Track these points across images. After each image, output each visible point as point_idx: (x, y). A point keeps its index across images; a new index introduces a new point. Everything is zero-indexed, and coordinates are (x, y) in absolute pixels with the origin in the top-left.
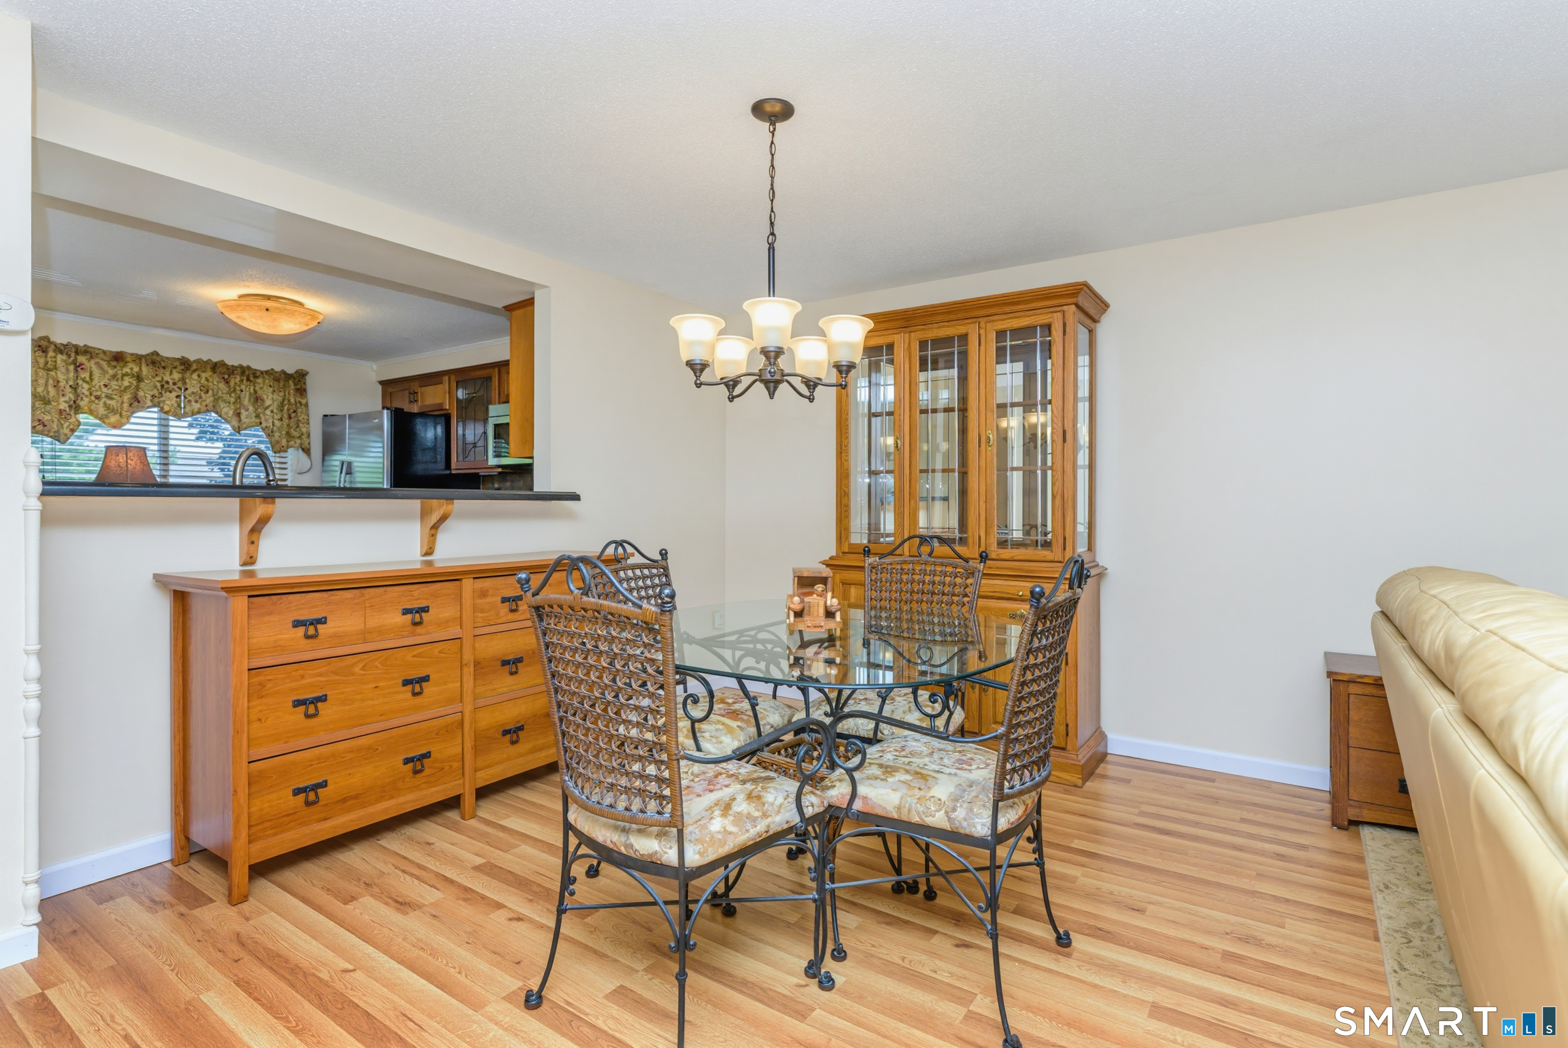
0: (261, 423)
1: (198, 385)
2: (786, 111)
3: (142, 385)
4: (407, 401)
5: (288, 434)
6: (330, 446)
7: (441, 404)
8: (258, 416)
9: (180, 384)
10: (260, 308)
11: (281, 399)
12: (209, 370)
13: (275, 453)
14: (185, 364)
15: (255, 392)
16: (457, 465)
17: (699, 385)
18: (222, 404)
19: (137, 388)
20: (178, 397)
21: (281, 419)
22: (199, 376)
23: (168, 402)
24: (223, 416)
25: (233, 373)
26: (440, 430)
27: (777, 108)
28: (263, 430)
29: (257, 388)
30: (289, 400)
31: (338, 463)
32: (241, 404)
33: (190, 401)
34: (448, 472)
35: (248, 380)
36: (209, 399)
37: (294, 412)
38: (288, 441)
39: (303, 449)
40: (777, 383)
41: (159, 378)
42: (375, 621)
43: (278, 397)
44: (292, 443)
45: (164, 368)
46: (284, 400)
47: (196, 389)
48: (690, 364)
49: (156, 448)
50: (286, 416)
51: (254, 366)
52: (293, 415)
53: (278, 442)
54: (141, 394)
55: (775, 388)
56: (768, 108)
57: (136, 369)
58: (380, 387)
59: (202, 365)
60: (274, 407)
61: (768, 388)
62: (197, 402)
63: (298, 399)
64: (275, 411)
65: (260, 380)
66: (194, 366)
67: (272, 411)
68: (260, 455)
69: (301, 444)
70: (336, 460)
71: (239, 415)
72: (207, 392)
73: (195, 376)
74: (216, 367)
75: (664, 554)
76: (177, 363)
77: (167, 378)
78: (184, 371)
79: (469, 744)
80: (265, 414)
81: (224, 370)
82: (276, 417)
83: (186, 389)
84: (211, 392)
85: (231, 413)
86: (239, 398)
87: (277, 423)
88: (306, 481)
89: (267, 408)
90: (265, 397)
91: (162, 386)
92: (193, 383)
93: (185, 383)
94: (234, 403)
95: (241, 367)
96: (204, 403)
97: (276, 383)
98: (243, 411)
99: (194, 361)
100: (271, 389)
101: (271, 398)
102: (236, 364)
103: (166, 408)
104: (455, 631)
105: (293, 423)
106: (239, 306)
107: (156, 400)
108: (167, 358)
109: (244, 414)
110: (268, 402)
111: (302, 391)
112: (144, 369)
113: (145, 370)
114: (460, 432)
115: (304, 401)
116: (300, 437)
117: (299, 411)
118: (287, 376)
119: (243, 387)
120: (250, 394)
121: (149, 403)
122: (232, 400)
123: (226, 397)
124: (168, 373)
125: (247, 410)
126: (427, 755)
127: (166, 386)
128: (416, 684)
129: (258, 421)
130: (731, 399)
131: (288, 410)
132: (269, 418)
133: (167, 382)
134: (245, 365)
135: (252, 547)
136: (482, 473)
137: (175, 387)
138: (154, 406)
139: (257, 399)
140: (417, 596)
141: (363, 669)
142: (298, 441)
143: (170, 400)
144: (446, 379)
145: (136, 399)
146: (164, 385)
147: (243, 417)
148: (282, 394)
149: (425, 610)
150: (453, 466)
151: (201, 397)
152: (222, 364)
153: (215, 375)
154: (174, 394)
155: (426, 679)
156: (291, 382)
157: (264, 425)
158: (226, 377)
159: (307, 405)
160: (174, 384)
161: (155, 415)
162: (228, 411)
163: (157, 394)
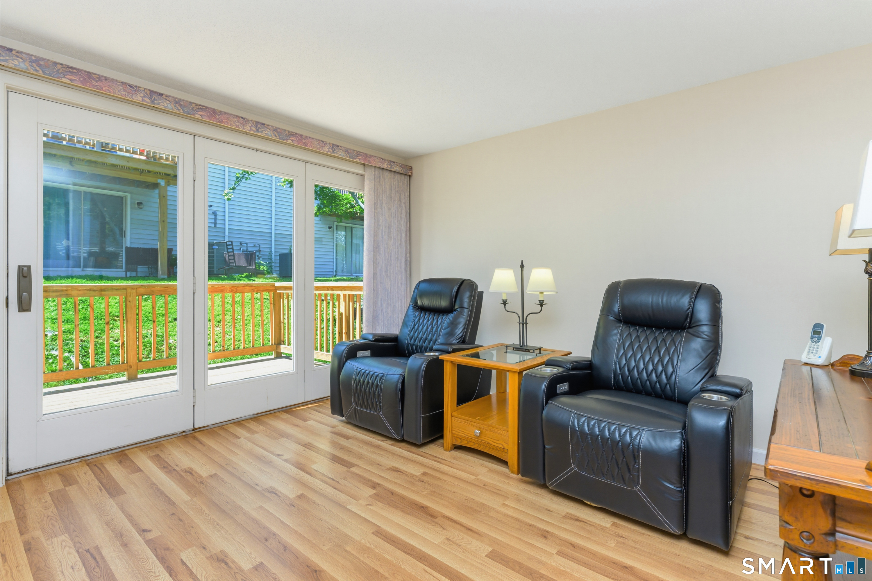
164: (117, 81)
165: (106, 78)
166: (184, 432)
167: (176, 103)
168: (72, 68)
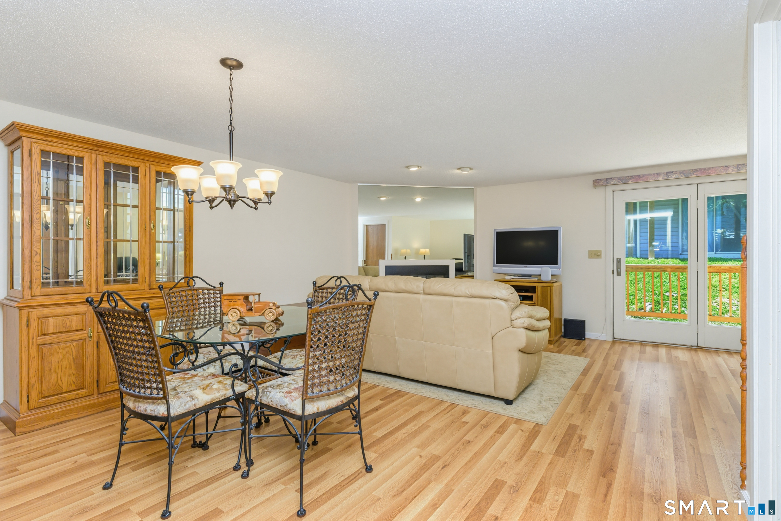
2: (239, 65)
27: (234, 63)
40: (235, 201)
55: (234, 204)
56: (229, 62)
61: (230, 204)
164: (651, 174)
165: (646, 175)
166: (691, 346)
167: (681, 173)
168: (632, 176)
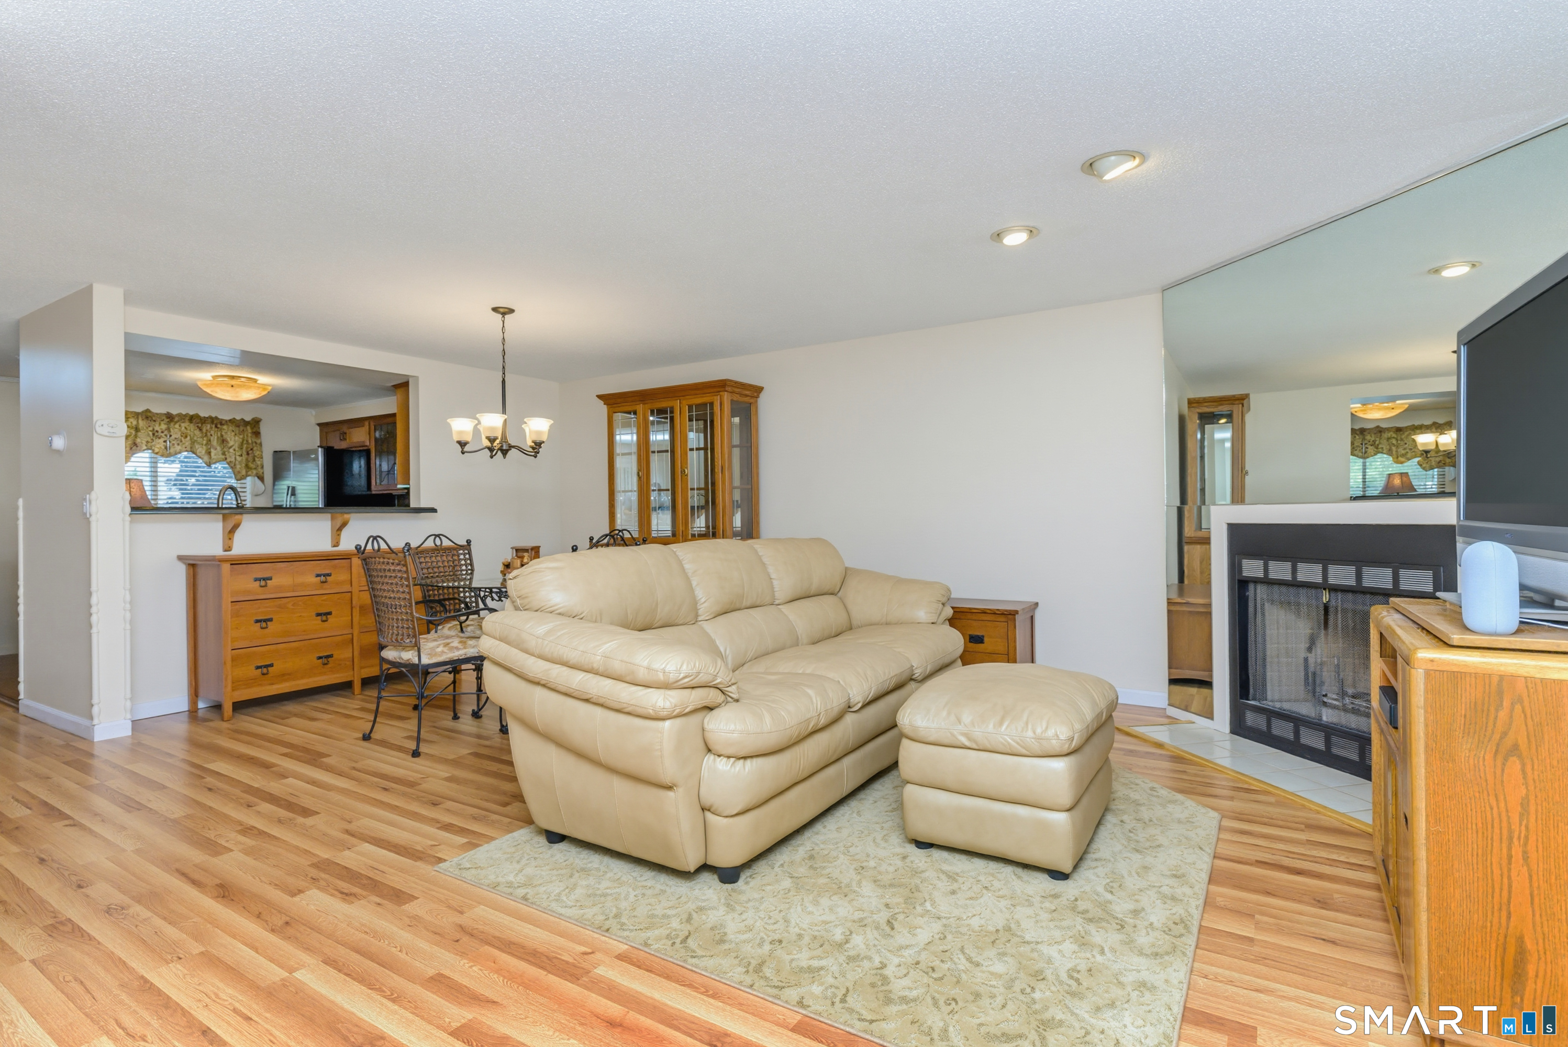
0: (226, 459)
1: (179, 433)
2: (511, 313)
3: (139, 434)
4: (338, 439)
5: (247, 466)
6: (279, 473)
7: (364, 442)
8: (224, 454)
9: (166, 432)
10: (227, 385)
11: (241, 440)
12: (187, 421)
13: (237, 480)
14: (170, 417)
15: (222, 436)
16: (376, 489)
17: (463, 453)
18: (197, 446)
19: (136, 436)
20: (165, 441)
21: (241, 455)
22: (180, 426)
23: (158, 446)
24: (198, 454)
25: (204, 423)
26: (363, 462)
28: (228, 464)
29: (223, 433)
30: (247, 441)
31: (286, 487)
32: (212, 446)
33: (173, 444)
34: (369, 493)
35: (216, 427)
36: (187, 442)
37: (252, 449)
38: (247, 472)
39: (258, 477)
41: (151, 429)
42: (300, 580)
43: (238, 439)
44: (250, 473)
45: (155, 421)
46: (243, 441)
47: (178, 436)
48: (459, 442)
49: (148, 479)
50: (245, 453)
51: (220, 417)
52: (250, 452)
53: (239, 472)
54: (138, 440)
57: (135, 423)
58: (318, 428)
59: (182, 417)
60: (236, 447)
62: (178, 444)
63: (254, 440)
64: (237, 449)
65: (225, 427)
66: (176, 419)
67: (234, 450)
68: (232, 488)
69: (257, 474)
70: (284, 484)
71: (209, 453)
72: (186, 437)
73: (177, 426)
74: (192, 418)
75: (469, 542)
76: (164, 418)
77: (157, 428)
78: (169, 423)
79: (356, 653)
80: (229, 452)
81: (198, 421)
82: (237, 454)
83: (171, 436)
84: (189, 438)
85: (204, 452)
86: (210, 440)
87: (239, 458)
88: (262, 502)
89: (231, 447)
90: (229, 439)
91: (154, 434)
92: (176, 431)
93: (170, 431)
94: (206, 445)
95: (210, 417)
96: (184, 446)
97: (237, 428)
98: (212, 450)
99: (177, 415)
100: (233, 433)
101: (233, 440)
102: (207, 416)
103: (157, 450)
104: (347, 588)
105: (250, 458)
106: (212, 384)
107: (149, 445)
108: (157, 414)
109: (213, 452)
110: (231, 443)
111: (257, 434)
112: (140, 421)
113: (142, 423)
114: (378, 463)
115: (258, 441)
116: (255, 469)
117: (255, 449)
118: (246, 423)
119: (212, 432)
120: (218, 437)
121: (145, 447)
122: (205, 442)
123: (200, 440)
124: (157, 425)
125: (216, 449)
126: (331, 656)
127: (156, 434)
128: (324, 615)
129: (223, 457)
130: (492, 457)
131: (247, 448)
132: (232, 455)
133: (157, 431)
134: (214, 416)
135: (230, 541)
136: (394, 493)
137: (163, 434)
138: (148, 449)
139: (223, 441)
140: (324, 567)
141: (293, 605)
142: (255, 472)
143: (159, 444)
144: (367, 423)
145: (135, 444)
146: (155, 433)
147: (212, 454)
148: (241, 437)
149: (329, 575)
150: (373, 487)
151: (181, 441)
152: (197, 416)
153: (192, 425)
154: (162, 440)
155: (330, 613)
156: (248, 428)
157: (228, 460)
158: (200, 425)
159: (261, 444)
160: (162, 432)
161: (147, 455)
162: (201, 450)
163: (150, 440)
